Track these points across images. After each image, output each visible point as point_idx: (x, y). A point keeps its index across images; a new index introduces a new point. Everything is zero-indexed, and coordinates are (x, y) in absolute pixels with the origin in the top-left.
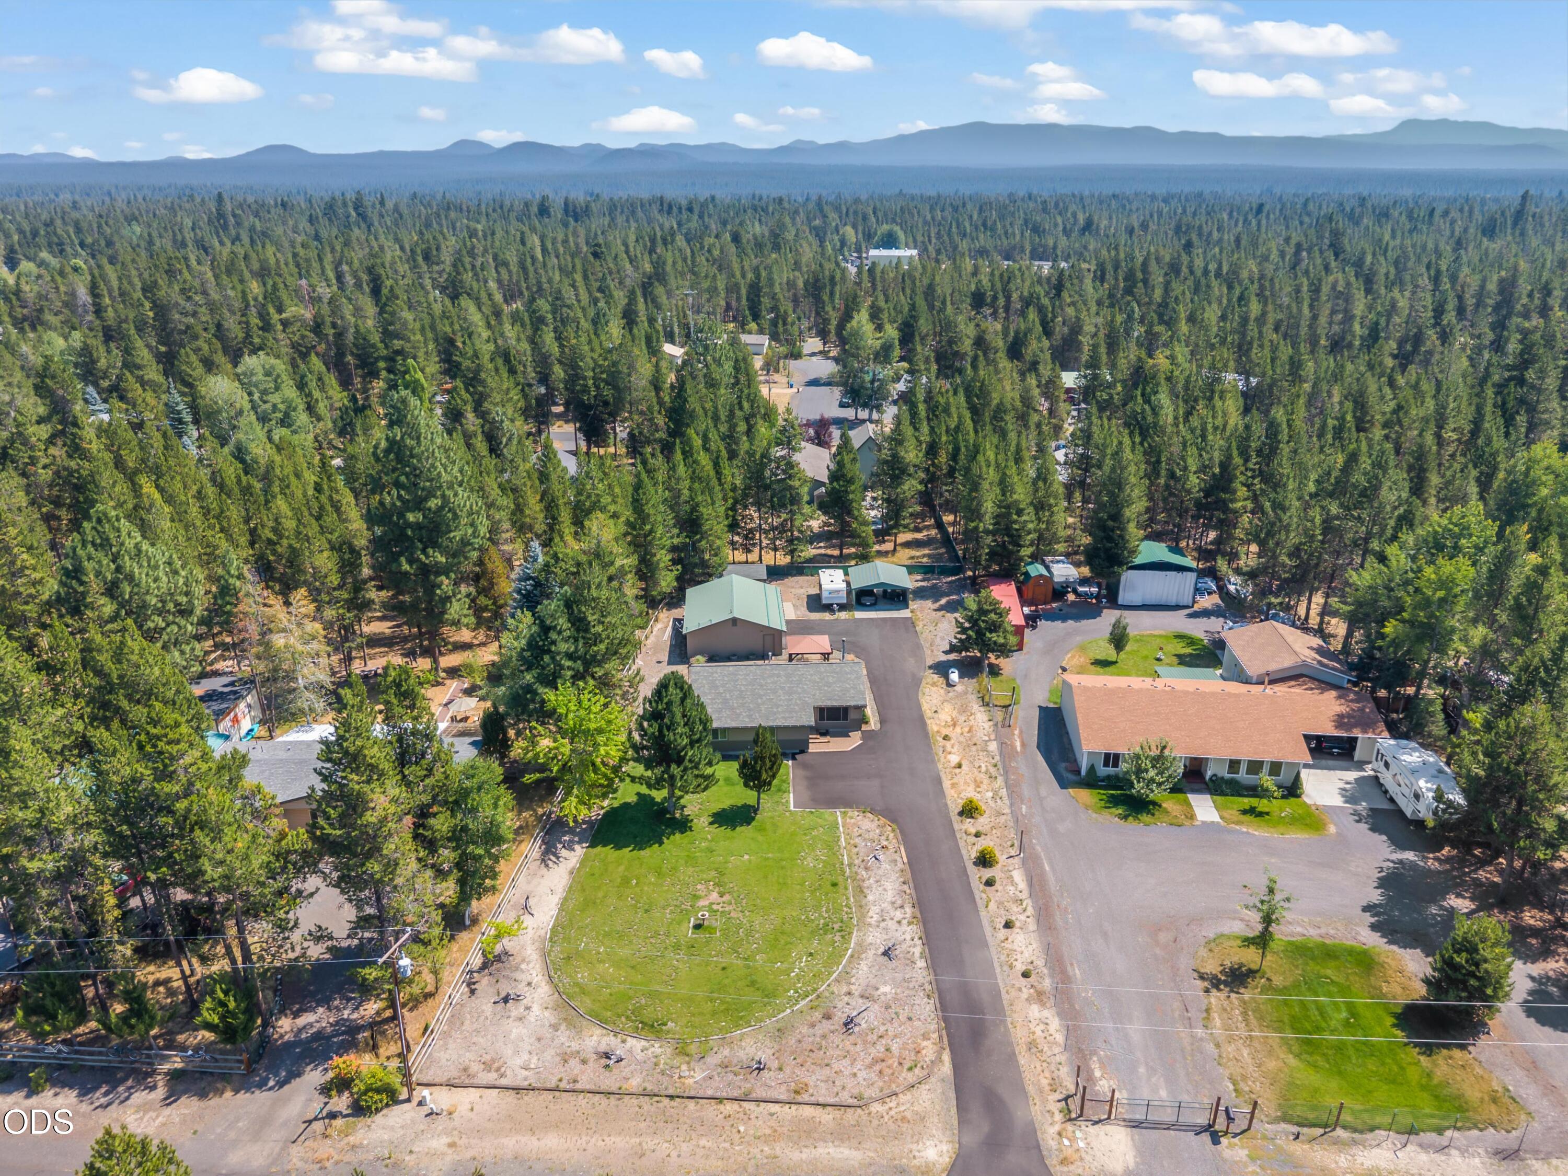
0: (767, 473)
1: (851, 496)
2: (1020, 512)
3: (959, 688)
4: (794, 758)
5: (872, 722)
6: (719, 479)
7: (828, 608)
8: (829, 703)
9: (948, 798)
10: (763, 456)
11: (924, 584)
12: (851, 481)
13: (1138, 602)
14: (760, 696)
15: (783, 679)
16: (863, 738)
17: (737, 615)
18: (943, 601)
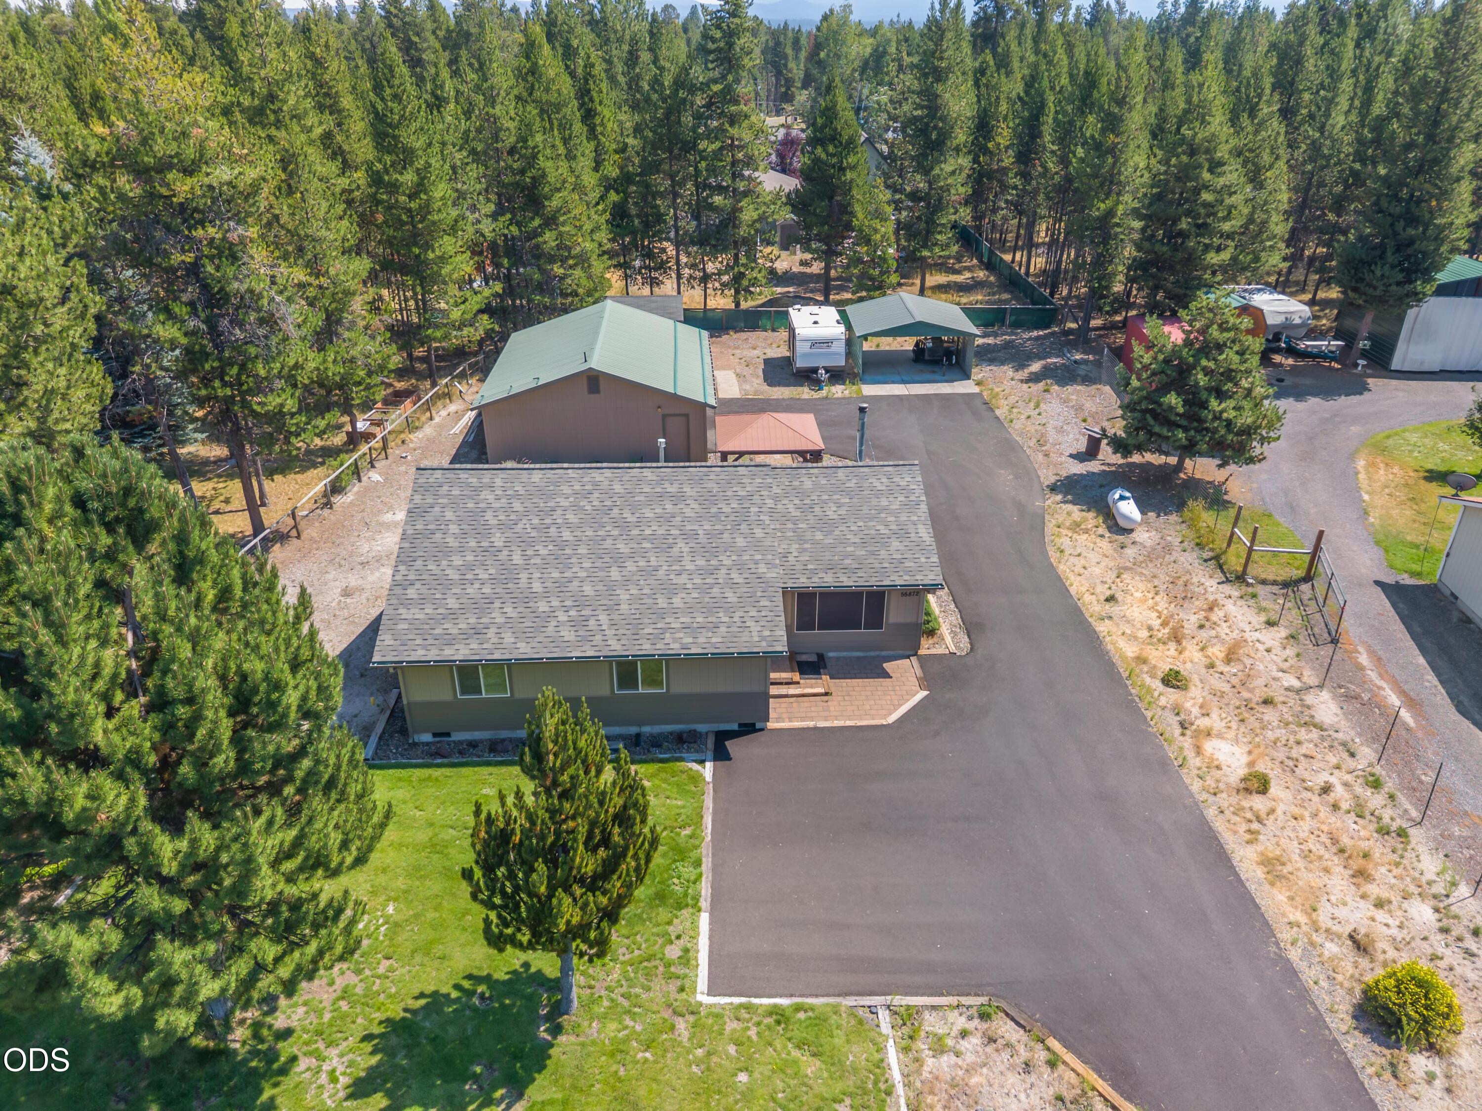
0: (687, 119)
1: (849, 175)
2: (1215, 166)
3: (1143, 536)
4: (721, 755)
5: (945, 630)
6: (592, 130)
7: (808, 376)
8: (828, 580)
9: (1285, 935)
10: (678, 83)
11: (990, 341)
12: (850, 145)
13: (1433, 363)
14: (619, 560)
15: (691, 509)
16: (925, 681)
17: (596, 363)
18: (1036, 367)
